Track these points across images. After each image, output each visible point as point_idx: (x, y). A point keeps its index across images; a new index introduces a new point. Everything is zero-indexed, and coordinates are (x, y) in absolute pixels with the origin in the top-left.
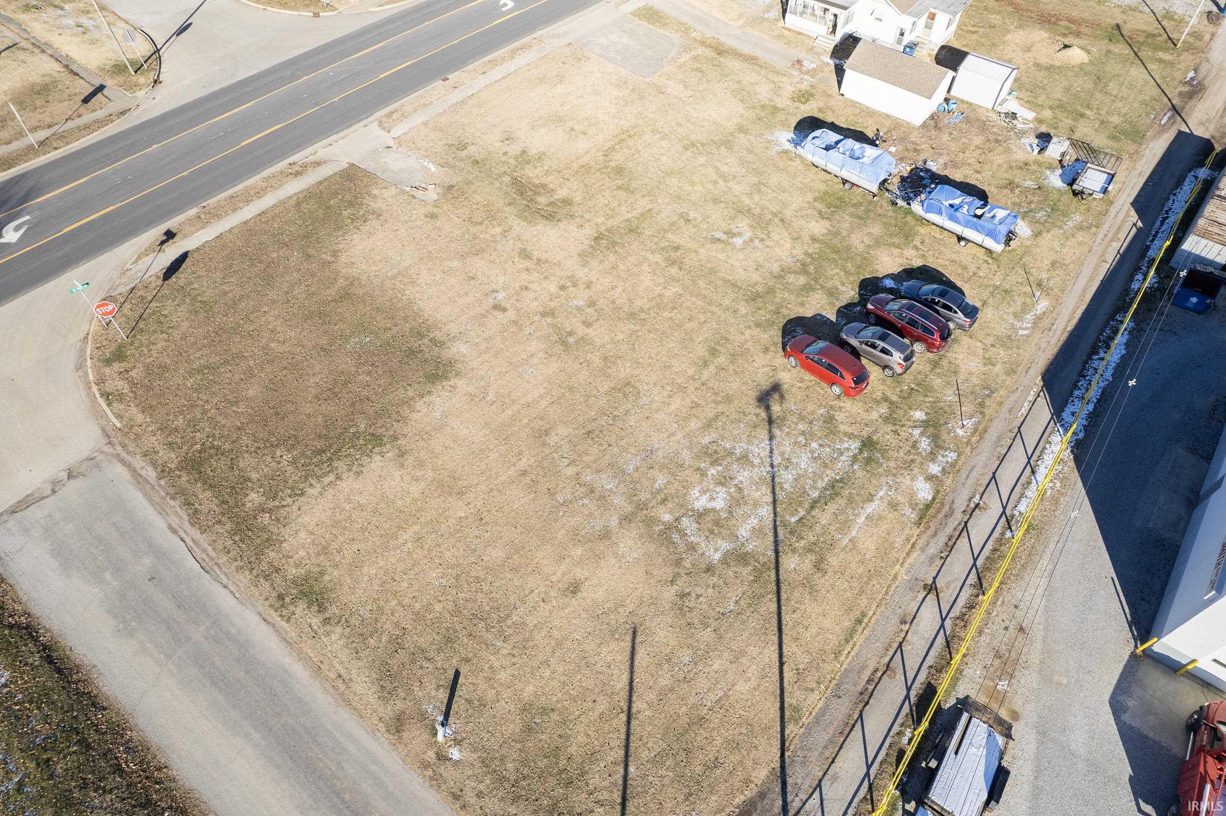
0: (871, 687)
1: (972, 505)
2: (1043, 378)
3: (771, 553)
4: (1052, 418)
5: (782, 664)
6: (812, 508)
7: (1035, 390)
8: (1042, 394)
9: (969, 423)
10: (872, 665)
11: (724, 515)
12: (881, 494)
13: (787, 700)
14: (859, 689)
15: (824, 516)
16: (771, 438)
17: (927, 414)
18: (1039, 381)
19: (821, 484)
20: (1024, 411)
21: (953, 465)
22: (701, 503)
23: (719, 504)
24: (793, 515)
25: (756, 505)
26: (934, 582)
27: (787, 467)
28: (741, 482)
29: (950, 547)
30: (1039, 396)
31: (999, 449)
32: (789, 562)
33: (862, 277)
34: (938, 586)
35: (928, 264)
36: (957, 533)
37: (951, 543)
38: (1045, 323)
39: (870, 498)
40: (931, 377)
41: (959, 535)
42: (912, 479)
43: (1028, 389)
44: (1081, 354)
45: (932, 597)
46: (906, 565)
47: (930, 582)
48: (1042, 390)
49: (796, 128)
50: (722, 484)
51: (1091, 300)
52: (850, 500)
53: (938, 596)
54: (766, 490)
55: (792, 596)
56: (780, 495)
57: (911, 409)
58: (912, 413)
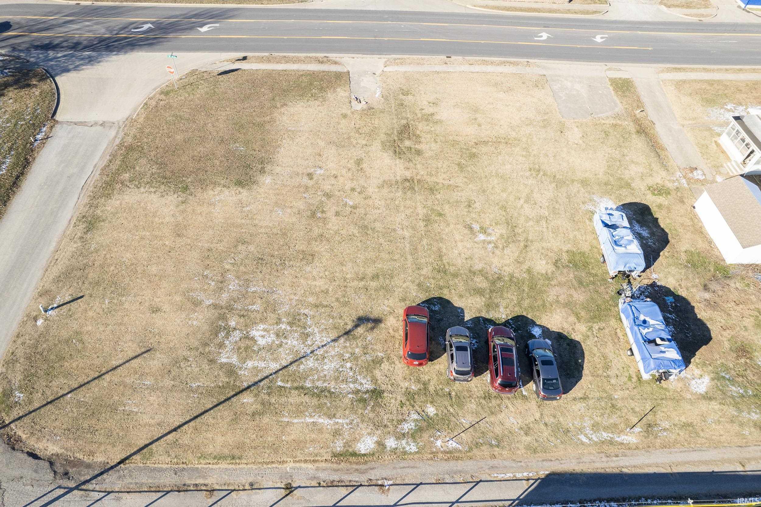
0: (192, 488)
1: (380, 482)
2: (548, 476)
3: (245, 385)
4: (514, 500)
5: (175, 430)
6: (297, 388)
7: (531, 475)
8: (532, 481)
9: (453, 444)
10: (209, 481)
11: (255, 348)
12: (340, 421)
13: (154, 445)
14: (188, 482)
15: (295, 398)
16: (334, 340)
17: (437, 415)
18: (542, 474)
19: (319, 384)
20: (500, 477)
21: (405, 453)
22: (255, 333)
23: (262, 342)
24: (282, 381)
25: (275, 360)
26: (296, 488)
27: (317, 359)
28: (286, 344)
29: (332, 485)
30: (528, 480)
31: (447, 476)
32: (247, 399)
33: (524, 314)
34: (295, 492)
35: (582, 344)
36: (348, 484)
37: (335, 483)
38: (612, 450)
39: (332, 416)
40: (473, 401)
41: (347, 486)
42: (369, 434)
43: (527, 468)
44: (606, 492)
45: (283, 492)
46: (298, 465)
47: (294, 485)
48: (536, 480)
49: (623, 205)
50: (278, 335)
51: (678, 473)
52: (320, 407)
53: (287, 495)
54: (290, 358)
55: (224, 412)
56: (293, 367)
57: (431, 402)
58: (429, 405)
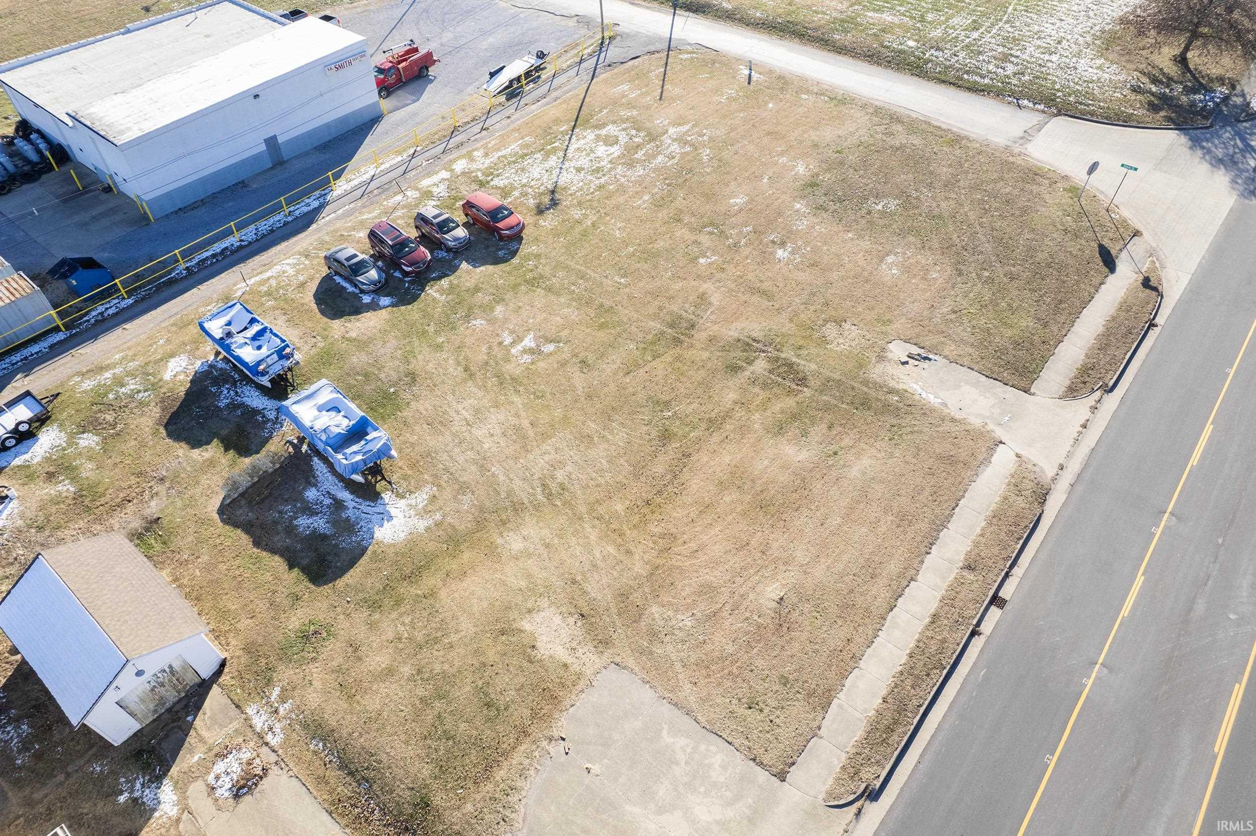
3: (577, 130)
4: (328, 204)
5: (584, 99)
11: (601, 144)
16: (556, 183)
18: (314, 225)
20: (347, 207)
22: (615, 148)
24: (557, 146)
25: (579, 149)
26: (481, 132)
27: (551, 168)
28: (585, 159)
30: (324, 217)
32: (565, 128)
33: (410, 307)
45: (487, 126)
48: (317, 221)
49: (364, 550)
50: (598, 158)
53: (483, 127)
54: (570, 156)
55: (569, 117)
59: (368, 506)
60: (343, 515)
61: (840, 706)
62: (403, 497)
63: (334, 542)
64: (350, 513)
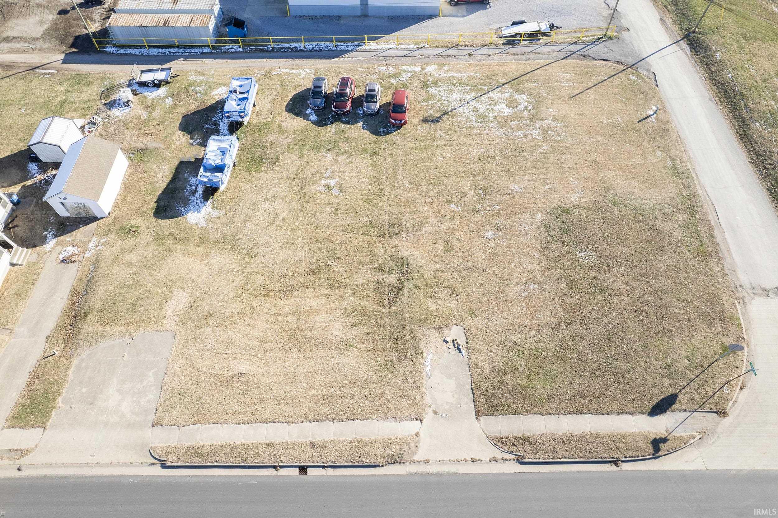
0: (519, 54)
3: (505, 86)
4: (355, 51)
7: (343, 59)
15: (474, 82)
16: (454, 109)
18: (336, 59)
19: (461, 88)
20: (359, 58)
24: (484, 89)
26: (466, 55)
29: (448, 56)
30: (345, 57)
31: (388, 59)
36: (440, 56)
38: (294, 67)
39: (452, 77)
42: (430, 72)
44: (307, 53)
48: (341, 57)
49: (180, 216)
52: (459, 80)
53: (471, 53)
54: (482, 98)
56: (479, 94)
59: (201, 201)
60: (190, 198)
61: (198, 429)
62: (212, 208)
63: (176, 204)
64: (193, 198)
